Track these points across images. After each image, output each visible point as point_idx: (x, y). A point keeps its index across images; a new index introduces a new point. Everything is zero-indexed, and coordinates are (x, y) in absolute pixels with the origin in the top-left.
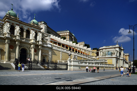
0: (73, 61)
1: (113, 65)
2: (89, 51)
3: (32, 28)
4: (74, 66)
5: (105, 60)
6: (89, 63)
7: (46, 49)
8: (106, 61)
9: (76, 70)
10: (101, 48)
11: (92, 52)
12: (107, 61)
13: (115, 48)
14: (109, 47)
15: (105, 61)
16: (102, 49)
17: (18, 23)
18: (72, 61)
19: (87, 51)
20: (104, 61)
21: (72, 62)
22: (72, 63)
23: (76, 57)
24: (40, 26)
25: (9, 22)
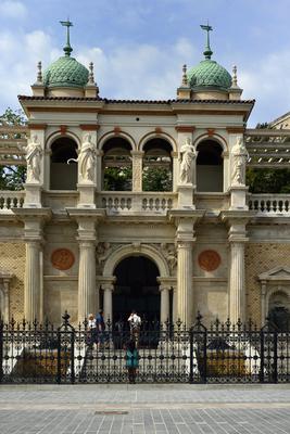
3: (182, 120)
24: (240, 91)
25: (44, 127)
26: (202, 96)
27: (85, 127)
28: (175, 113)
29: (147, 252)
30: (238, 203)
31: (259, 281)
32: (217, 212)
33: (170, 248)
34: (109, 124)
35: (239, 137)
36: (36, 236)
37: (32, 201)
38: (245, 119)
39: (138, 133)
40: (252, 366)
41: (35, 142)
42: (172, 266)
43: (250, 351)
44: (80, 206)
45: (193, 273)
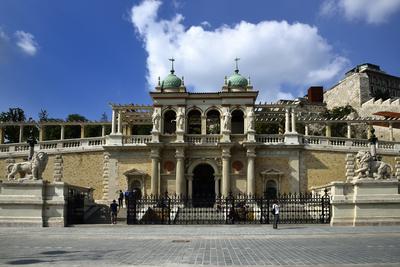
0: (358, 184)
3: (224, 101)
7: (278, 153)
17: (183, 101)
18: (353, 185)
21: (356, 189)
22: (355, 196)
24: (251, 88)
25: (161, 106)
26: (234, 90)
27: (180, 106)
28: (221, 98)
29: (208, 162)
30: (251, 139)
31: (261, 175)
32: (241, 143)
33: (219, 160)
34: (191, 104)
35: (251, 108)
36: (157, 156)
37: (155, 140)
38: (255, 100)
39: (204, 108)
40: (257, 215)
41: (157, 112)
42: (220, 168)
43: (256, 208)
44: (177, 141)
45: (230, 171)
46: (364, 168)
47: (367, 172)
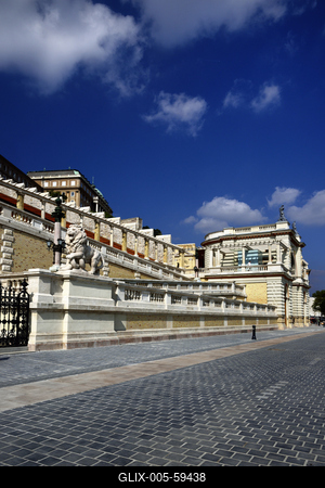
0: (73, 279)
1: (274, 308)
2: (165, 246)
4: (77, 313)
5: (236, 287)
6: (176, 298)
8: (242, 288)
9: (91, 344)
10: (212, 237)
11: (177, 251)
12: (244, 292)
13: (273, 235)
14: (247, 232)
15: (238, 291)
16: (220, 240)
18: (62, 279)
19: (156, 242)
20: (232, 290)
21: (66, 285)
22: (66, 296)
23: (96, 252)
46: (78, 253)
47: (81, 261)
